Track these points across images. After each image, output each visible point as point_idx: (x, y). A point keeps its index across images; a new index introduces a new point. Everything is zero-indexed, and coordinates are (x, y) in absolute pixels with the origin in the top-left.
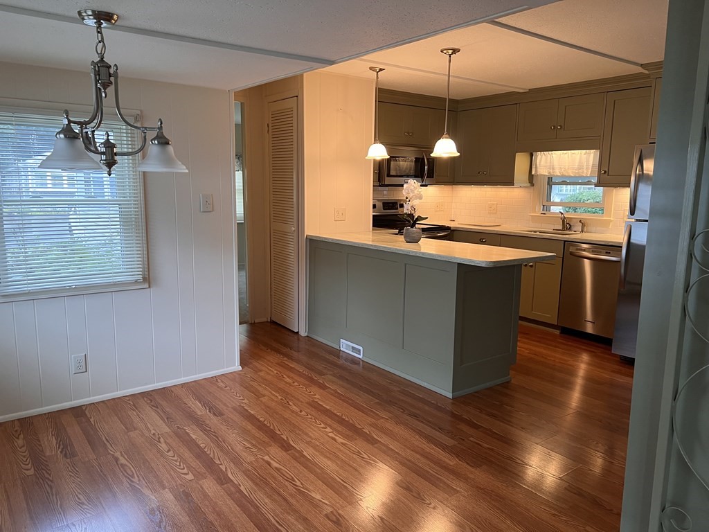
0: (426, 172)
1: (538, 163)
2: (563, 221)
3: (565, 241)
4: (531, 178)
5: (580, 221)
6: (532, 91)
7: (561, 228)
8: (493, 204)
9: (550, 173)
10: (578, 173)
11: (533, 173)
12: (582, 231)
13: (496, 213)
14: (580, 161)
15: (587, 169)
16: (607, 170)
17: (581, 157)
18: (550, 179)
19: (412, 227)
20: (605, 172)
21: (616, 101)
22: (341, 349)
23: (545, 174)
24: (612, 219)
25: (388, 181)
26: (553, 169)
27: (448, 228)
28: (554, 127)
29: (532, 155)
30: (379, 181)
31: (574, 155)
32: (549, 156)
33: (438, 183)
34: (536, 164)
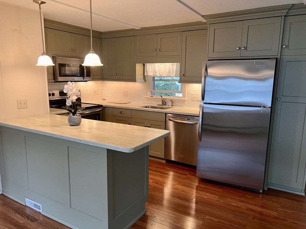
0: (85, 73)
1: (148, 70)
2: (162, 101)
3: (166, 113)
4: (145, 77)
5: (171, 101)
6: (143, 29)
7: (161, 104)
8: (126, 91)
9: (154, 75)
10: (168, 75)
11: (145, 74)
12: (172, 106)
13: (127, 96)
14: (169, 69)
15: (173, 73)
16: (184, 74)
17: (169, 67)
18: (154, 78)
19: (73, 115)
20: (183, 75)
21: (187, 37)
22: (26, 204)
23: (151, 75)
24: (186, 99)
25: (60, 79)
26: (156, 73)
27: (101, 106)
28: (155, 49)
29: (144, 65)
30: (54, 79)
31: (166, 65)
32: (153, 66)
33: (93, 79)
34: (147, 70)
